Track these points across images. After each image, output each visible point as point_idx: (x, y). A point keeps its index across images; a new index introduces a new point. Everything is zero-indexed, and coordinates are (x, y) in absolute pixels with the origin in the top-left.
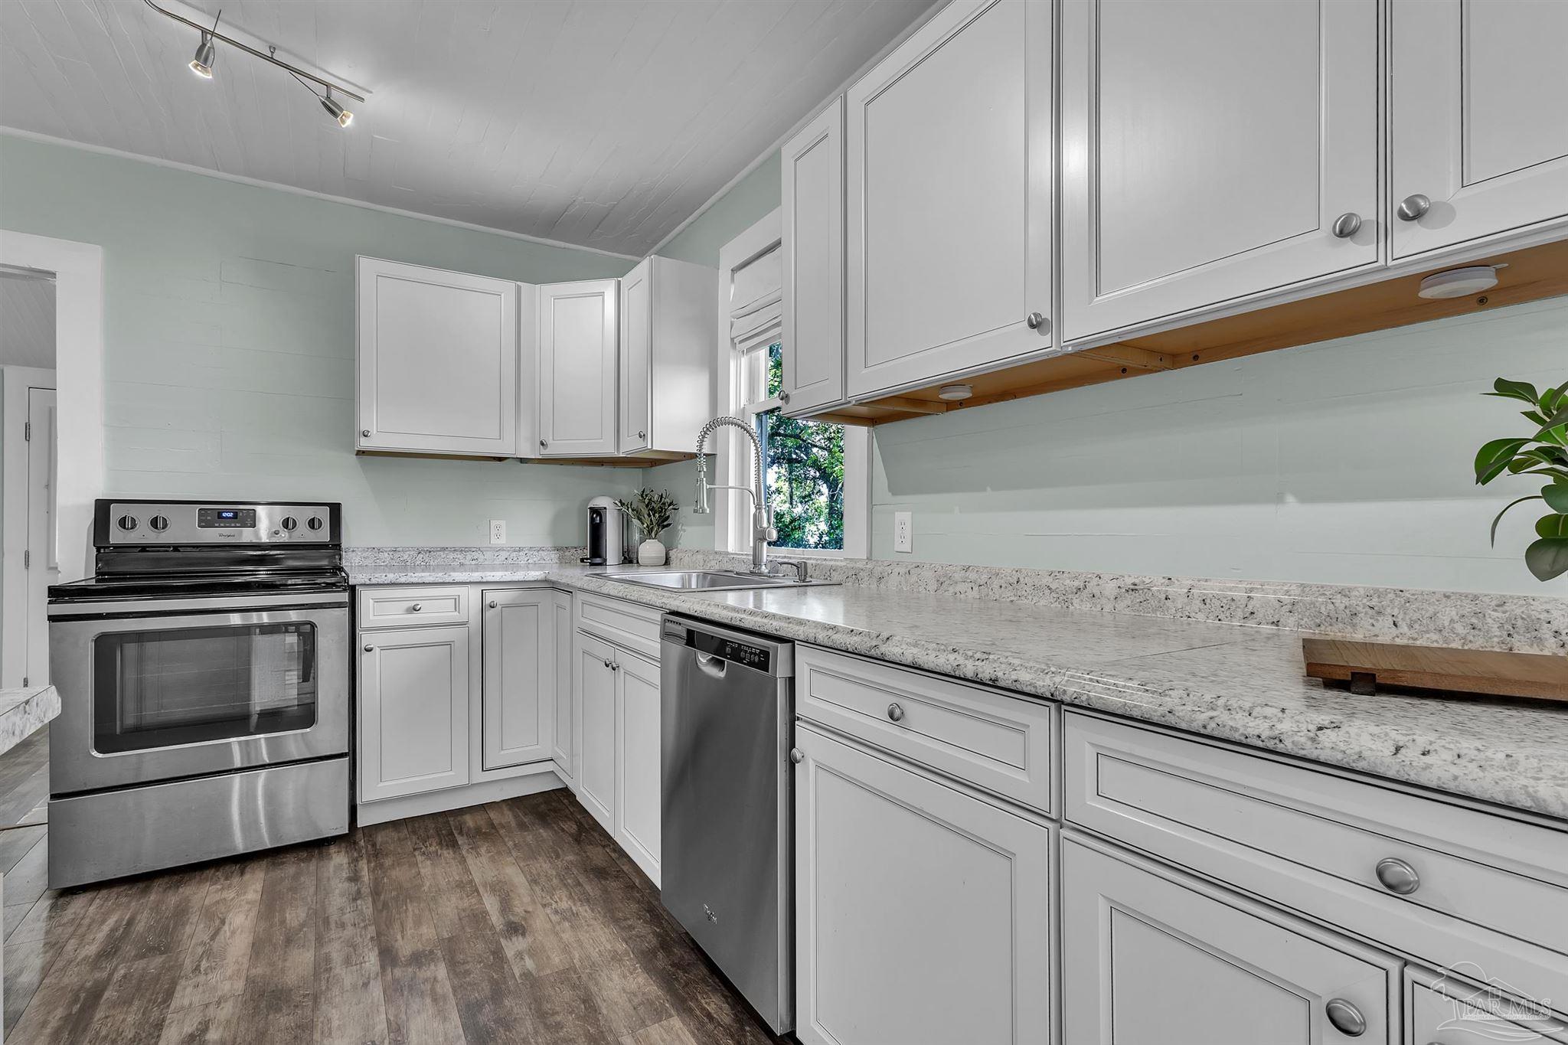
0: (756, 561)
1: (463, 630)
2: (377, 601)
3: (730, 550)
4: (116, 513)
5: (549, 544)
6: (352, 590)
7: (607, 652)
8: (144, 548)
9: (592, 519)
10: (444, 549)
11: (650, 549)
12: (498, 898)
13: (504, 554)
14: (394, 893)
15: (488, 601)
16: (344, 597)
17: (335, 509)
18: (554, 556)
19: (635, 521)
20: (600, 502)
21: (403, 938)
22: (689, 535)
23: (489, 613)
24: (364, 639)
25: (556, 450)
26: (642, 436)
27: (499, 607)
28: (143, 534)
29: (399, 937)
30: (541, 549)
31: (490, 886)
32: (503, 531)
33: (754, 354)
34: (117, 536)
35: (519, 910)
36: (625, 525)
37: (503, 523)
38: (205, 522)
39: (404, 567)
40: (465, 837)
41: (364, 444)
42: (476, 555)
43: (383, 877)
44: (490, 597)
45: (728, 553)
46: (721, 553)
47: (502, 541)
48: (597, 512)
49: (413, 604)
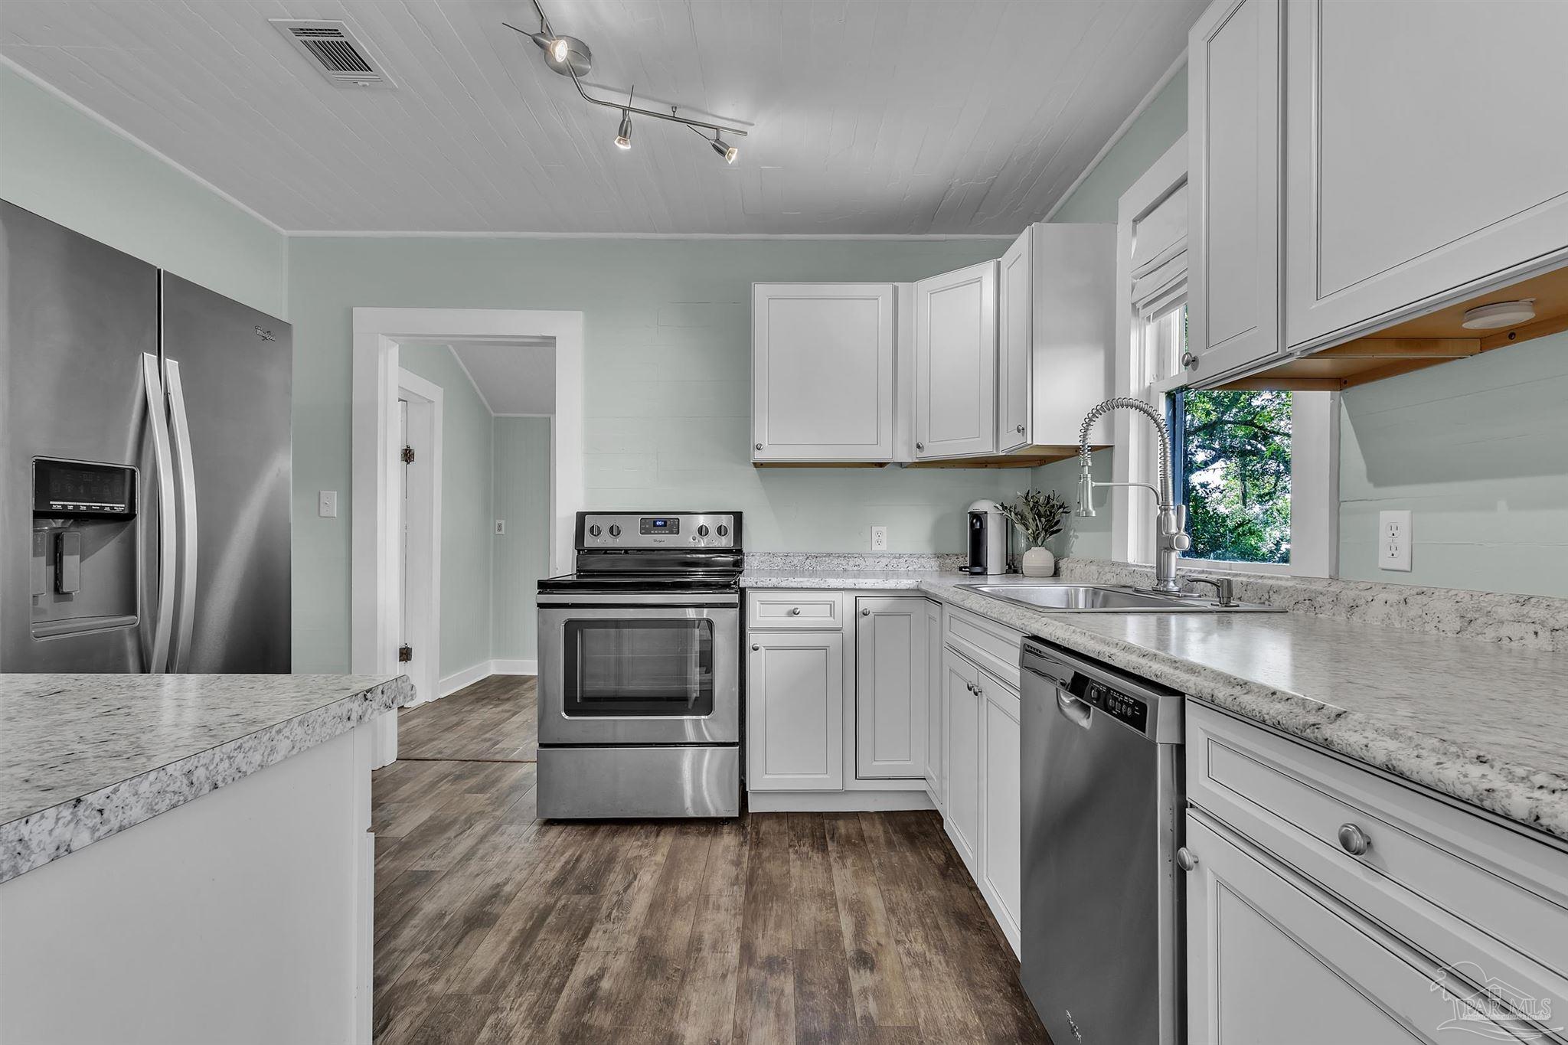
0: (1161, 575)
1: (837, 636)
2: (763, 603)
3: (1131, 560)
4: (589, 522)
5: (928, 550)
6: (742, 592)
7: (972, 675)
8: (606, 551)
9: (972, 525)
10: (829, 555)
11: (1036, 558)
12: (854, 919)
13: (884, 561)
14: (764, 887)
15: (861, 609)
16: (735, 598)
17: (738, 517)
18: (934, 564)
19: (1019, 527)
20: (980, 506)
21: (763, 937)
22: (1081, 543)
23: (862, 621)
24: (752, 639)
25: (932, 452)
26: (1021, 430)
27: (871, 615)
28: (605, 541)
29: (760, 935)
30: (921, 556)
31: (849, 905)
32: (884, 538)
33: (1163, 319)
34: (590, 542)
35: (872, 940)
36: (1009, 532)
37: (884, 529)
38: (645, 531)
39: (794, 572)
40: (835, 844)
41: (759, 456)
42: (858, 561)
43: (759, 868)
44: (863, 604)
45: (1127, 565)
46: (1119, 564)
47: (883, 548)
48: (977, 517)
49: (792, 607)
